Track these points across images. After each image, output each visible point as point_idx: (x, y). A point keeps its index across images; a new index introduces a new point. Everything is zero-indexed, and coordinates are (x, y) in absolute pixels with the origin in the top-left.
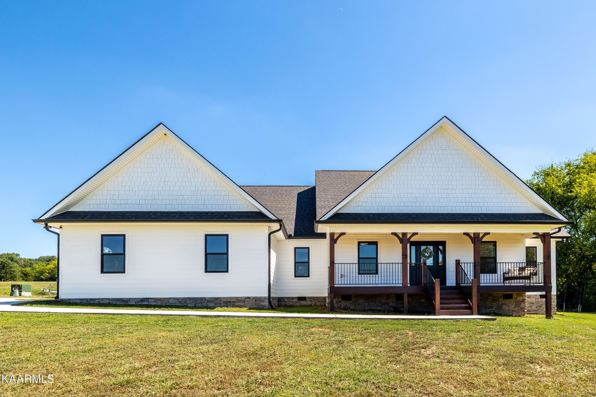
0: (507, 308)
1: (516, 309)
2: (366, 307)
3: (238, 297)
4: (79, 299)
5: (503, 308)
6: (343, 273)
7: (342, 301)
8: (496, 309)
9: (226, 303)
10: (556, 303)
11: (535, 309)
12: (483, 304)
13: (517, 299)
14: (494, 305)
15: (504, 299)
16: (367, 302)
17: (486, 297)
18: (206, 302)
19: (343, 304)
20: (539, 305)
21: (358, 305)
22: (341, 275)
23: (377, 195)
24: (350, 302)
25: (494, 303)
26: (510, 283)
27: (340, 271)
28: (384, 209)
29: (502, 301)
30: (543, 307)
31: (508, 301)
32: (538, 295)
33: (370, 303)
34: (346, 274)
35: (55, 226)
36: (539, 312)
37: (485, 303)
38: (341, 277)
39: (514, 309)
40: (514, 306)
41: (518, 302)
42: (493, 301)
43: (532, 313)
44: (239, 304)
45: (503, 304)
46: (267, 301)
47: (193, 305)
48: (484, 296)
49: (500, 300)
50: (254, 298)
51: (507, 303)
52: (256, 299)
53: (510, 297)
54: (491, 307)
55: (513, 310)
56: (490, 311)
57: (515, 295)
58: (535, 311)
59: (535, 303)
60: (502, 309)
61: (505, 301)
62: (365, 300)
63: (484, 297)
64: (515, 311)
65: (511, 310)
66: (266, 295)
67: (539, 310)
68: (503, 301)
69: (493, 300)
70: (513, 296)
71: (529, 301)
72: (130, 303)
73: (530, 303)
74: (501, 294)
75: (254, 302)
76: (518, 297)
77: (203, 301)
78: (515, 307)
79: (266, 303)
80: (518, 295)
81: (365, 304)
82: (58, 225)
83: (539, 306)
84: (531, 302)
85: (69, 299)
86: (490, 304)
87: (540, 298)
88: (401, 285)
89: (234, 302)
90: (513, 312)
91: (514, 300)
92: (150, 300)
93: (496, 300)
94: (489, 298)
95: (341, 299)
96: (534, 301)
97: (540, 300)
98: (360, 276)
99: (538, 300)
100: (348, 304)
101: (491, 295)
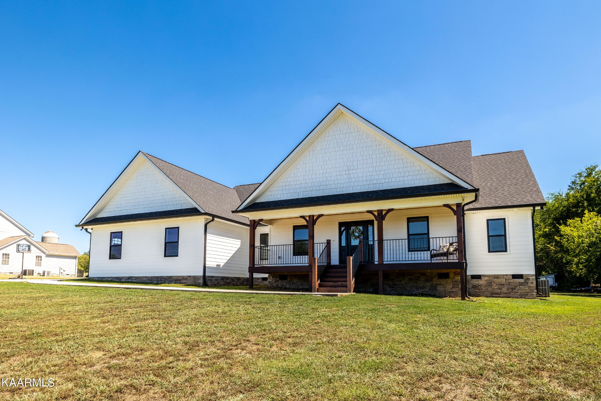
0: (442, 289)
1: (454, 290)
2: (299, 286)
3: (183, 276)
4: (98, 278)
5: (438, 288)
6: (280, 255)
7: (279, 281)
8: (430, 290)
9: (176, 281)
10: (535, 285)
11: (505, 291)
12: (415, 284)
13: (454, 278)
14: (427, 285)
15: (438, 278)
16: (301, 281)
17: (418, 277)
18: (164, 280)
19: (280, 283)
20: (511, 287)
21: (293, 284)
22: (279, 256)
23: (287, 183)
24: (286, 281)
25: (427, 284)
26: (442, 260)
27: (278, 253)
28: (292, 196)
29: (436, 281)
30: (516, 289)
31: (443, 281)
32: (510, 275)
33: (302, 283)
34: (282, 255)
35: (89, 228)
36: (511, 295)
37: (417, 283)
38: (279, 258)
39: (452, 290)
40: (451, 286)
41: (456, 281)
42: (427, 280)
43: (501, 296)
44: (184, 281)
45: (437, 284)
46: (202, 279)
47: (156, 282)
48: (415, 275)
49: (434, 280)
50: (193, 276)
51: (443, 283)
52: (195, 278)
53: (446, 276)
54: (423, 287)
55: (450, 291)
56: (422, 291)
57: (451, 275)
58: (506, 293)
59: (505, 285)
60: (437, 290)
61: (440, 281)
62: (298, 279)
63: (415, 277)
64: (453, 292)
65: (448, 291)
66: (201, 274)
67: (511, 293)
68: (438, 280)
69: (425, 280)
70: (450, 276)
71: (497, 282)
72: (122, 280)
73: (499, 285)
74: (435, 273)
75: (193, 280)
76: (456, 276)
77: (162, 279)
78: (453, 287)
79: (201, 281)
80: (456, 274)
81: (299, 283)
82: (91, 227)
83: (511, 289)
84: (500, 283)
85: (93, 278)
86: (423, 284)
87: (511, 278)
88: (308, 265)
89: (180, 280)
90: (450, 293)
91: (451, 279)
92: (133, 278)
93: (429, 279)
94: (422, 277)
95: (278, 279)
96: (504, 281)
97: (512, 280)
98: (294, 257)
99: (510, 281)
100: (284, 283)
101: (424, 274)
